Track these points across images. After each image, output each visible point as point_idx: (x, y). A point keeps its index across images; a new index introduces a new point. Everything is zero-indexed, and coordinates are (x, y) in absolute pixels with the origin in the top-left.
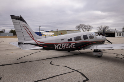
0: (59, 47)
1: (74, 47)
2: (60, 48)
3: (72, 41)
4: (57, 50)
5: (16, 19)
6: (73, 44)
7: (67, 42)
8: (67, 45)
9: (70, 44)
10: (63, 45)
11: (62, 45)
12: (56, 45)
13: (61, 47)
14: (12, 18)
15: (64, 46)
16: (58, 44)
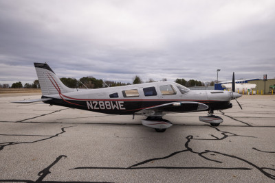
0: (93, 105)
1: (121, 108)
2: (95, 108)
3: (118, 97)
4: (91, 110)
5: (40, 67)
6: (120, 102)
7: (109, 98)
8: (108, 104)
9: (114, 103)
10: (101, 104)
11: (100, 102)
12: (89, 102)
13: (98, 106)
14: (36, 67)
15: (103, 105)
16: (92, 100)
